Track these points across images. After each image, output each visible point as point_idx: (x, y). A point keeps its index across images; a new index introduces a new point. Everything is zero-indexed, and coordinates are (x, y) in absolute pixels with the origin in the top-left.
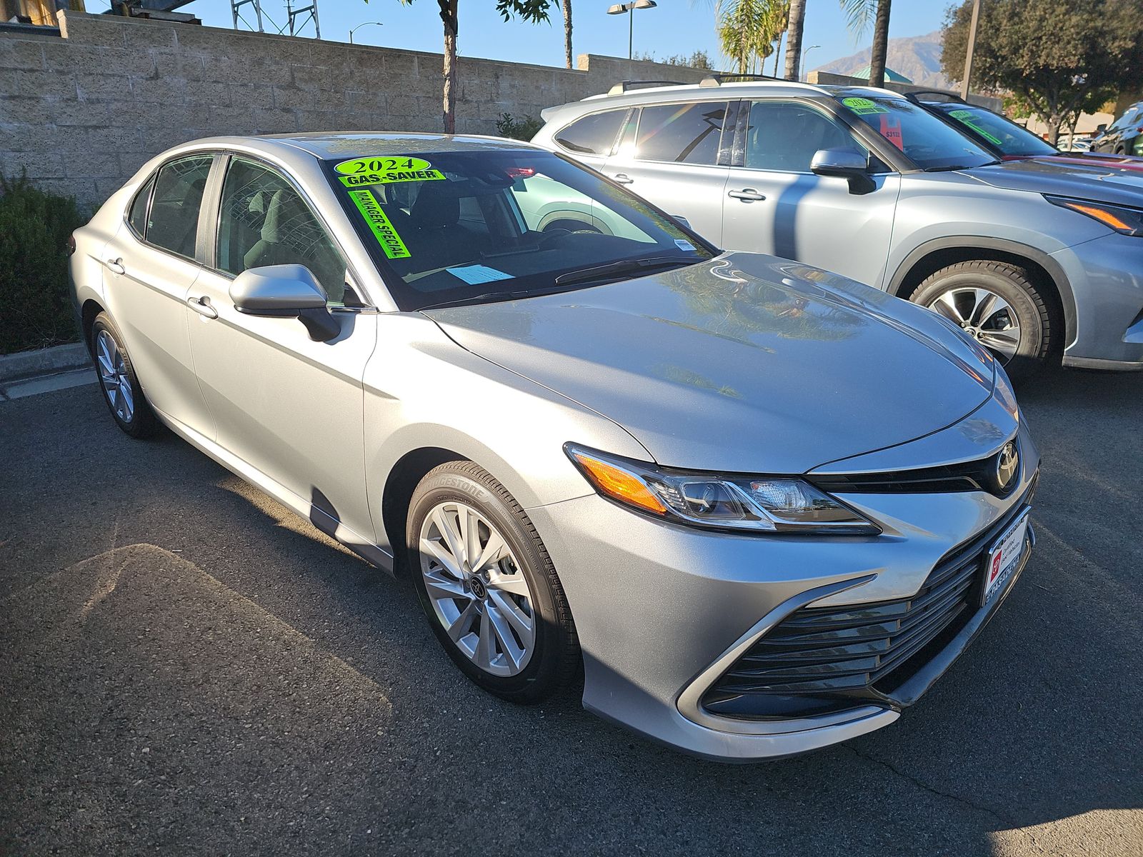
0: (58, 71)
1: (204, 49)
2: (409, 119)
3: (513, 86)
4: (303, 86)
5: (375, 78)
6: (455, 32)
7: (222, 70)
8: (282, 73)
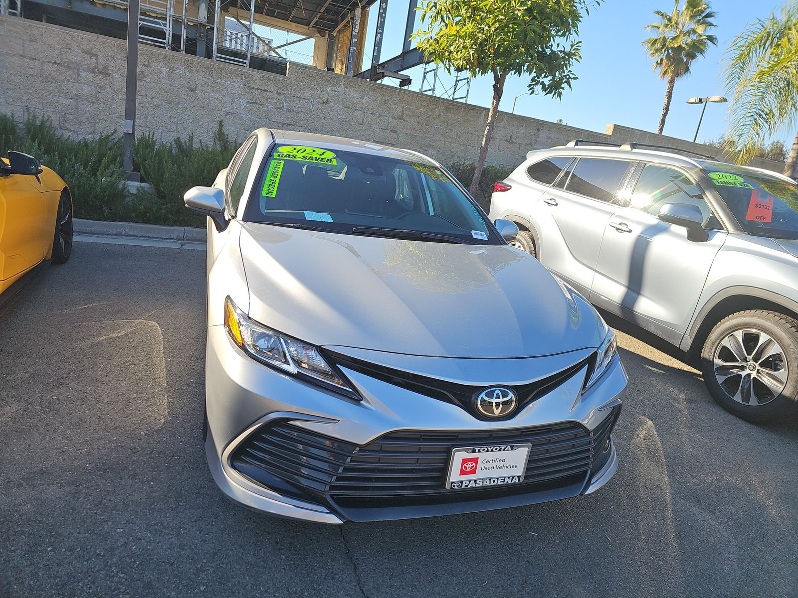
0: (277, 93)
1: (357, 91)
2: (469, 147)
3: (549, 138)
4: (407, 119)
5: (453, 120)
6: (500, 98)
7: (363, 104)
8: (397, 110)
